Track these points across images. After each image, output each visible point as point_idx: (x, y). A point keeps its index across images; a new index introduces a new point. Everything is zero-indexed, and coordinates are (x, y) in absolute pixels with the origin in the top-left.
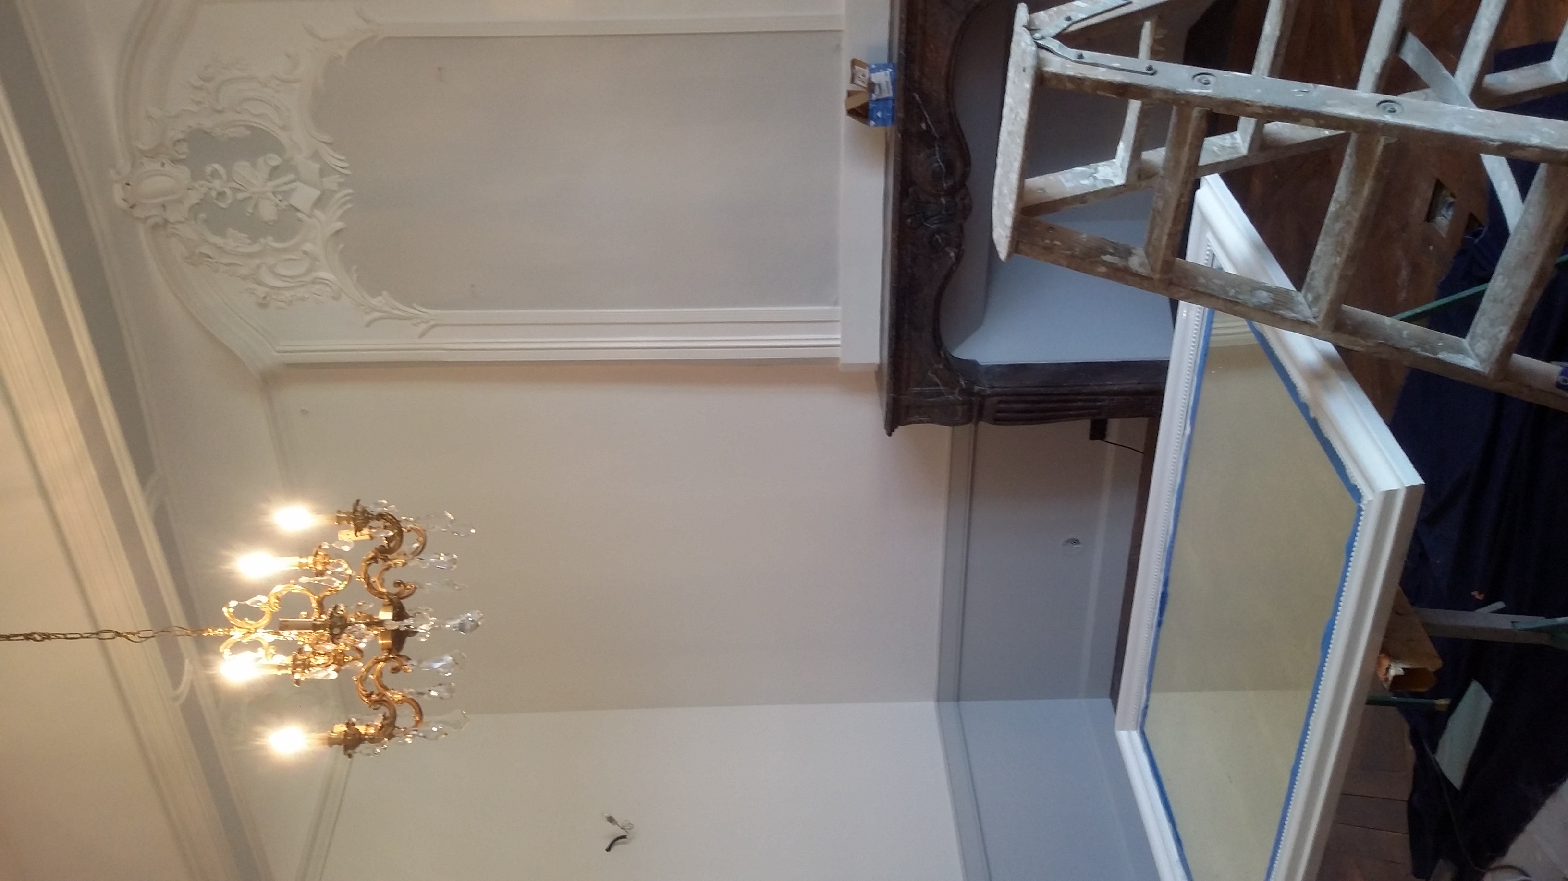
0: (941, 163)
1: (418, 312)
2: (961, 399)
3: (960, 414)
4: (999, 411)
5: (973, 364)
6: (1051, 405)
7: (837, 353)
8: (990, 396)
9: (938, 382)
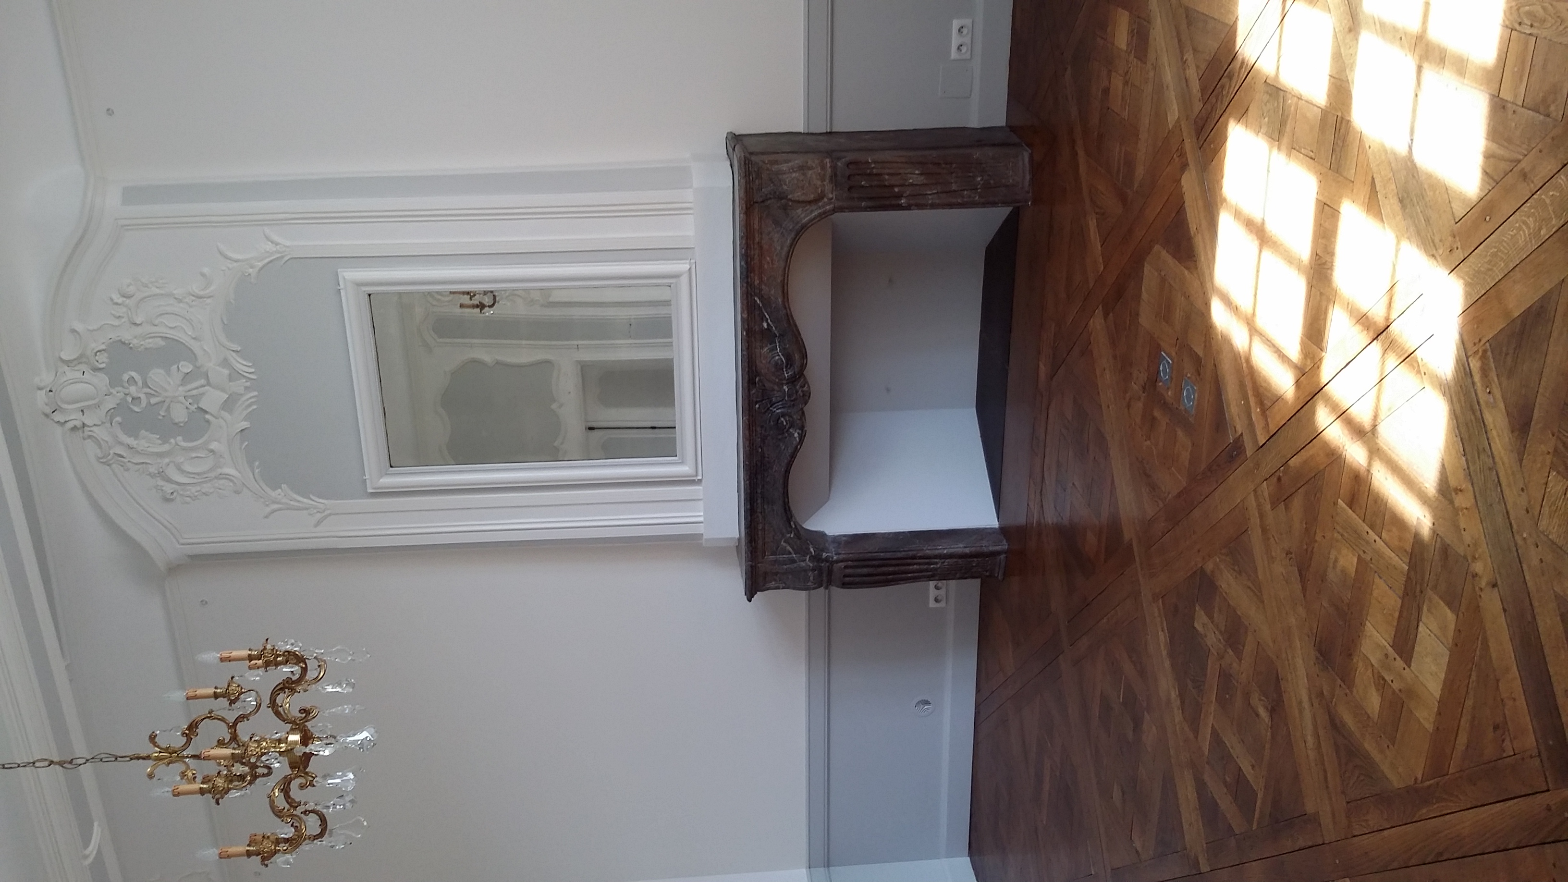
0: (782, 357)
1: (315, 503)
2: (811, 565)
3: (811, 578)
4: (845, 576)
5: (822, 535)
6: (891, 569)
7: (700, 529)
8: (837, 562)
9: (791, 550)
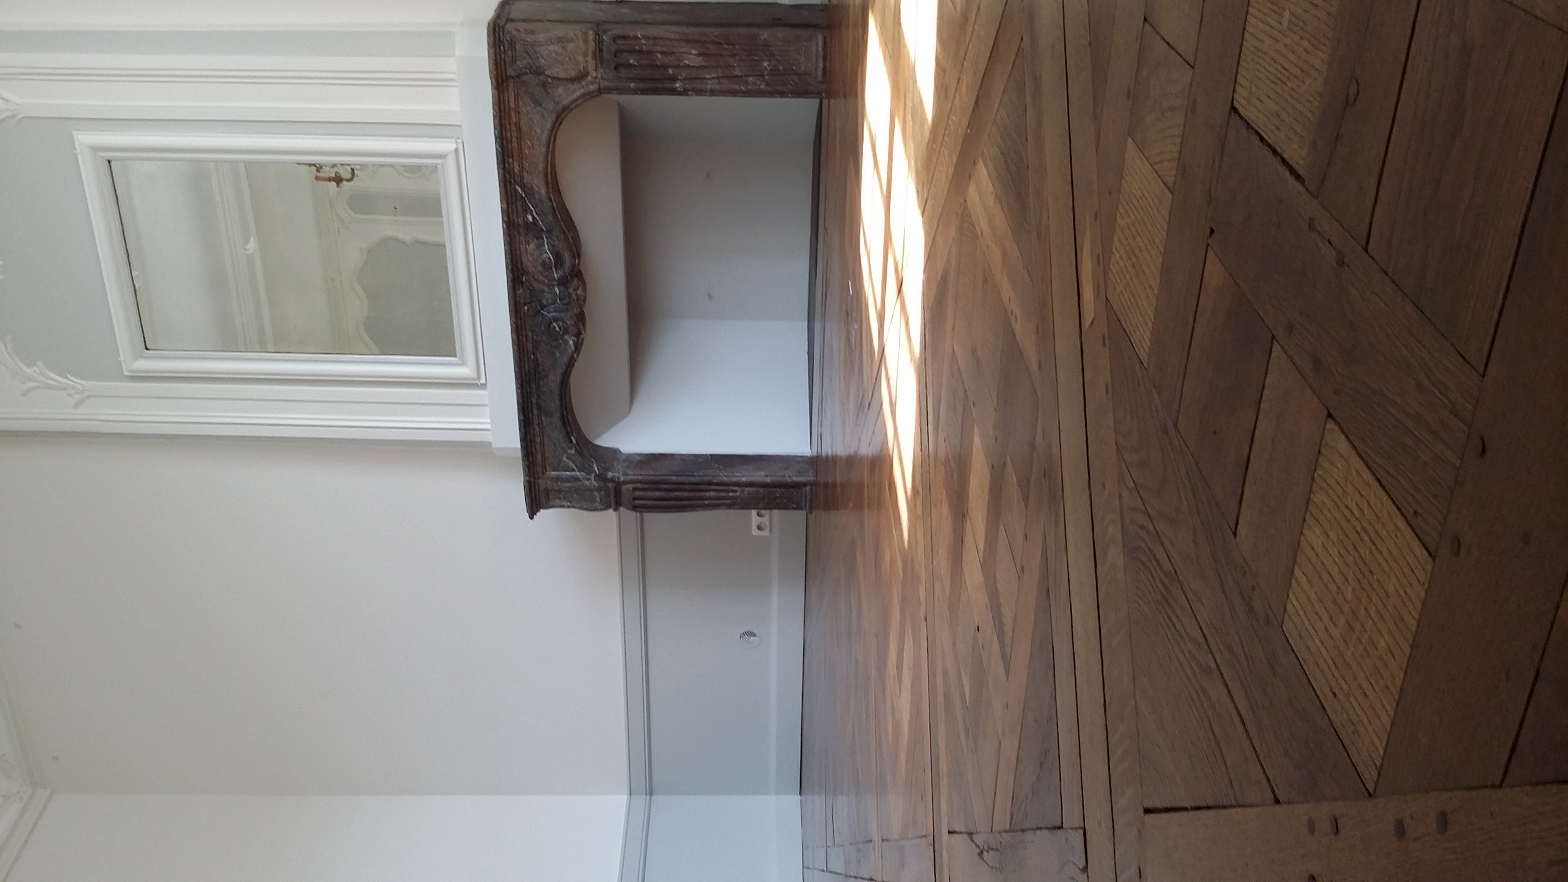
0: (551, 256)
1: (73, 384)
2: (596, 484)
3: (598, 499)
4: (634, 499)
5: (615, 452)
6: (685, 494)
7: (488, 437)
8: (625, 483)
9: (572, 465)
